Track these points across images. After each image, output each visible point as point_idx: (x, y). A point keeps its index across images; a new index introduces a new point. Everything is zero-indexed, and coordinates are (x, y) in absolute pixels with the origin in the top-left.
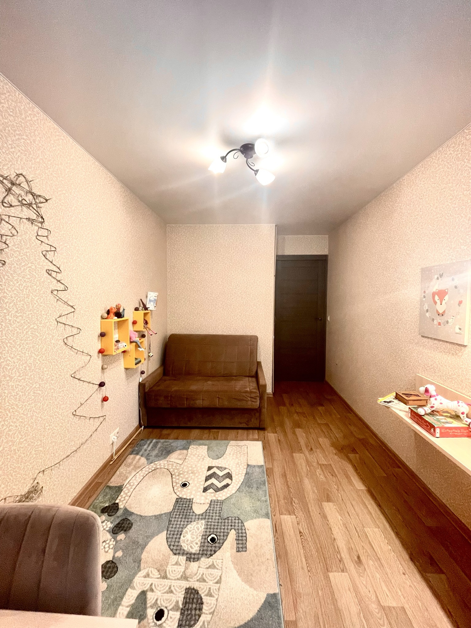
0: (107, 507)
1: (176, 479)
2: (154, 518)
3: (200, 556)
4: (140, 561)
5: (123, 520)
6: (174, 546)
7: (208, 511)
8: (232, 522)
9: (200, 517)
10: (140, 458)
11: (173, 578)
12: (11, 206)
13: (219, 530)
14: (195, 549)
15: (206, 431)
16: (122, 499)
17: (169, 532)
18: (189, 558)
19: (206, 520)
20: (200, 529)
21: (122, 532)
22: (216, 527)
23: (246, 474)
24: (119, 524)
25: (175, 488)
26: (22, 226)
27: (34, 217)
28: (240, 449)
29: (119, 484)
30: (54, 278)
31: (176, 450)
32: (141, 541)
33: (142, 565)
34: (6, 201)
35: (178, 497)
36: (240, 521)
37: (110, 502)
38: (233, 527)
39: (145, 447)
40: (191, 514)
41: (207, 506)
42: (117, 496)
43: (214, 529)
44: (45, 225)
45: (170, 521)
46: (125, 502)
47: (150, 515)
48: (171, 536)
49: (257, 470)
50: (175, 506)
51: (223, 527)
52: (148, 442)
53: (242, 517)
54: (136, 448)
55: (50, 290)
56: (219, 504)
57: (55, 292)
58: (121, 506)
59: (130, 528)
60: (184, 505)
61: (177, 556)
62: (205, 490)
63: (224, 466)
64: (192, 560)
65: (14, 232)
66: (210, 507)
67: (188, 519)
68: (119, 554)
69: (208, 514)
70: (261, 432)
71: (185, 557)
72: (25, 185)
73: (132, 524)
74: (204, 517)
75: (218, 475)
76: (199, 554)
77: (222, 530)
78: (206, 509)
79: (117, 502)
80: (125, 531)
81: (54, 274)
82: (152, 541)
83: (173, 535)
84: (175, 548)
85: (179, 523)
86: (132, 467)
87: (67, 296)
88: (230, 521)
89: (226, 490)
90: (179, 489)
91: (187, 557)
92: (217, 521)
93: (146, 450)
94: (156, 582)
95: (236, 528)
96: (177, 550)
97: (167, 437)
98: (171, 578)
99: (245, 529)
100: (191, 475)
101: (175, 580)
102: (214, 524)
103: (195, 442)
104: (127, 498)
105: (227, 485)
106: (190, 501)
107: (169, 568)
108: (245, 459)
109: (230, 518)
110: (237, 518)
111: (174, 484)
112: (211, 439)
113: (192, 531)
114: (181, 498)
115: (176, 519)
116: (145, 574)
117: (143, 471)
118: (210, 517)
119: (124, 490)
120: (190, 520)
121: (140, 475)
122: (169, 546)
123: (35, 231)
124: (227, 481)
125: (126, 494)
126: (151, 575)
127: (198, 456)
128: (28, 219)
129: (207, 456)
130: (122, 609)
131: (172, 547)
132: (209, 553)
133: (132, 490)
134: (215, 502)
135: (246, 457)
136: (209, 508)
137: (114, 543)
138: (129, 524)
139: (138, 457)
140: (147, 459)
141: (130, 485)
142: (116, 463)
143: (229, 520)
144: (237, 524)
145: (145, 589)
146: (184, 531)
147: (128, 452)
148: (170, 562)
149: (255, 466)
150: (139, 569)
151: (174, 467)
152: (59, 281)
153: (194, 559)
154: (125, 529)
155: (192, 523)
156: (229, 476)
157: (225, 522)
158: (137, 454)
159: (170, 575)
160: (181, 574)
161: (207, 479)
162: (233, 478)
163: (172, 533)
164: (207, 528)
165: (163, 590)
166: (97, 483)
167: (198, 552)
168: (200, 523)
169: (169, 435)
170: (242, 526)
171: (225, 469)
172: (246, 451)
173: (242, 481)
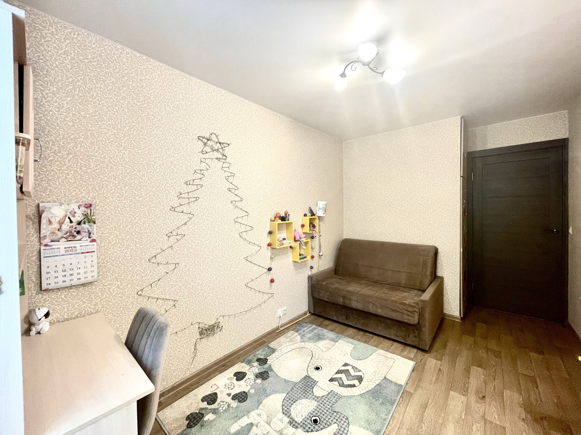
0: (261, 358)
1: (314, 361)
2: (284, 380)
3: (299, 426)
4: (261, 403)
5: (265, 371)
6: (286, 407)
7: (324, 398)
8: (339, 418)
9: (316, 398)
10: (297, 335)
11: (274, 429)
12: (207, 153)
13: (324, 417)
14: (299, 419)
15: (361, 333)
16: (272, 358)
17: (288, 396)
18: (291, 422)
19: (319, 403)
20: (310, 407)
21: (261, 379)
22: (323, 413)
23: (378, 385)
24: (262, 373)
25: (309, 367)
26: (213, 163)
27: (221, 156)
28: (385, 360)
29: (275, 348)
30: (233, 193)
31: (326, 340)
32: (268, 392)
33: (260, 407)
34: (204, 150)
35: (307, 375)
36: (347, 421)
37: (264, 356)
38: (338, 422)
39: (305, 329)
40: (310, 392)
41: (325, 393)
42: (269, 355)
43: (321, 413)
44: (228, 160)
45: (293, 389)
46: (272, 360)
47: (283, 377)
48: (288, 399)
49: (393, 387)
50: (302, 380)
51: (329, 417)
52: (309, 326)
53: (350, 419)
54: (298, 328)
55: (230, 201)
56: (336, 397)
57: (234, 203)
58: (269, 362)
59: (267, 379)
60: (309, 383)
61: (284, 415)
62: (332, 380)
63: (360, 368)
64: (292, 425)
65: (208, 167)
66: (328, 395)
67: (306, 394)
68: (252, 391)
69: (323, 400)
70: (420, 353)
71: (288, 420)
72: (215, 139)
73: (269, 377)
74: (318, 400)
75: (350, 373)
76: (299, 424)
77: (327, 419)
78: (324, 395)
79: (268, 358)
80: (263, 379)
81: (233, 191)
82: (274, 395)
83: (290, 399)
84: (286, 409)
85: (298, 393)
86: (289, 339)
87: (243, 205)
88: (338, 416)
89: (349, 389)
90: (312, 370)
91: (290, 421)
92: (327, 409)
93: (304, 331)
94: (263, 423)
95: (340, 424)
96: (286, 412)
97: (325, 327)
98: (272, 427)
99: (348, 431)
100: (327, 363)
101: (274, 430)
102: (323, 410)
103: (345, 339)
104: (275, 359)
105: (354, 386)
106: (315, 382)
107: (274, 420)
108: (385, 371)
109: (340, 414)
110: (345, 417)
111: (310, 364)
112: (362, 341)
113: (304, 405)
114: (309, 377)
115: (297, 390)
116: (259, 413)
117: (294, 346)
118: (323, 403)
119: (276, 353)
120: (307, 396)
121: (290, 347)
122: (283, 405)
123: (221, 165)
124: (356, 382)
125: (276, 356)
126: (262, 416)
127: (342, 351)
128: (217, 158)
129: (349, 354)
130: (236, 425)
131: (284, 407)
132: (307, 428)
133: (280, 355)
134: (334, 393)
135: (388, 370)
136: (326, 396)
137: (253, 383)
138: (267, 376)
139: (296, 334)
140: (301, 338)
141: (281, 351)
142: (281, 332)
143: (338, 414)
144: (342, 422)
145: (254, 423)
146: (298, 401)
147: (291, 328)
148: (277, 416)
149: (392, 382)
150: (257, 408)
151: (317, 352)
152: (236, 195)
153: (294, 425)
154: (263, 377)
155: (307, 399)
156: (360, 379)
157: (333, 414)
158: (297, 332)
159: (273, 425)
160: (280, 429)
161: (338, 372)
162: (362, 383)
163: (289, 397)
164: (316, 410)
165: (263, 431)
166: (264, 341)
167: (299, 422)
168: (313, 402)
169: (328, 326)
170: (346, 426)
171: (360, 371)
172: (391, 365)
173: (370, 389)
